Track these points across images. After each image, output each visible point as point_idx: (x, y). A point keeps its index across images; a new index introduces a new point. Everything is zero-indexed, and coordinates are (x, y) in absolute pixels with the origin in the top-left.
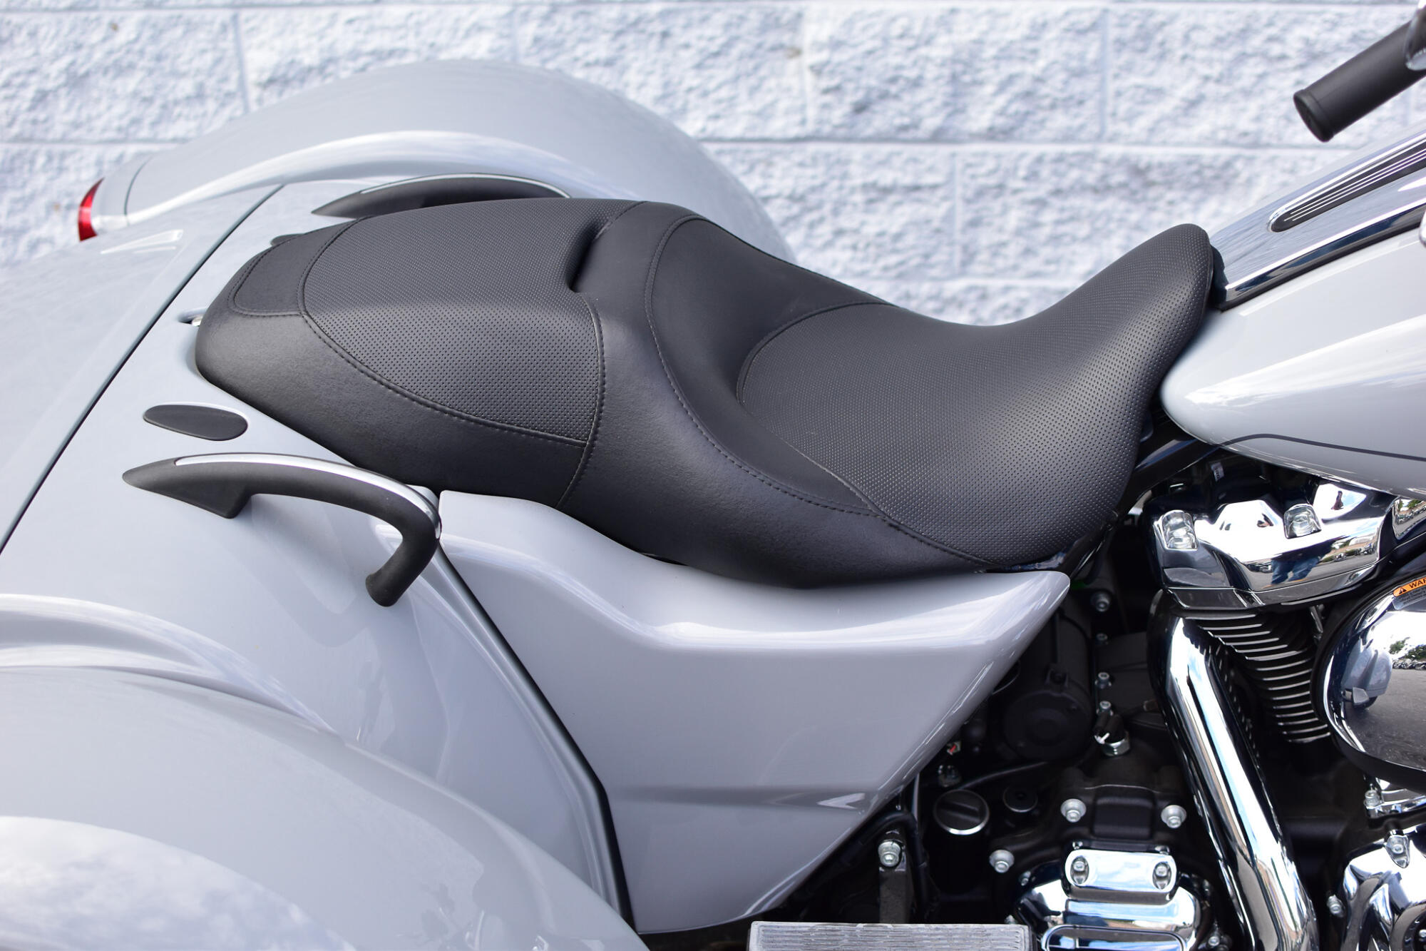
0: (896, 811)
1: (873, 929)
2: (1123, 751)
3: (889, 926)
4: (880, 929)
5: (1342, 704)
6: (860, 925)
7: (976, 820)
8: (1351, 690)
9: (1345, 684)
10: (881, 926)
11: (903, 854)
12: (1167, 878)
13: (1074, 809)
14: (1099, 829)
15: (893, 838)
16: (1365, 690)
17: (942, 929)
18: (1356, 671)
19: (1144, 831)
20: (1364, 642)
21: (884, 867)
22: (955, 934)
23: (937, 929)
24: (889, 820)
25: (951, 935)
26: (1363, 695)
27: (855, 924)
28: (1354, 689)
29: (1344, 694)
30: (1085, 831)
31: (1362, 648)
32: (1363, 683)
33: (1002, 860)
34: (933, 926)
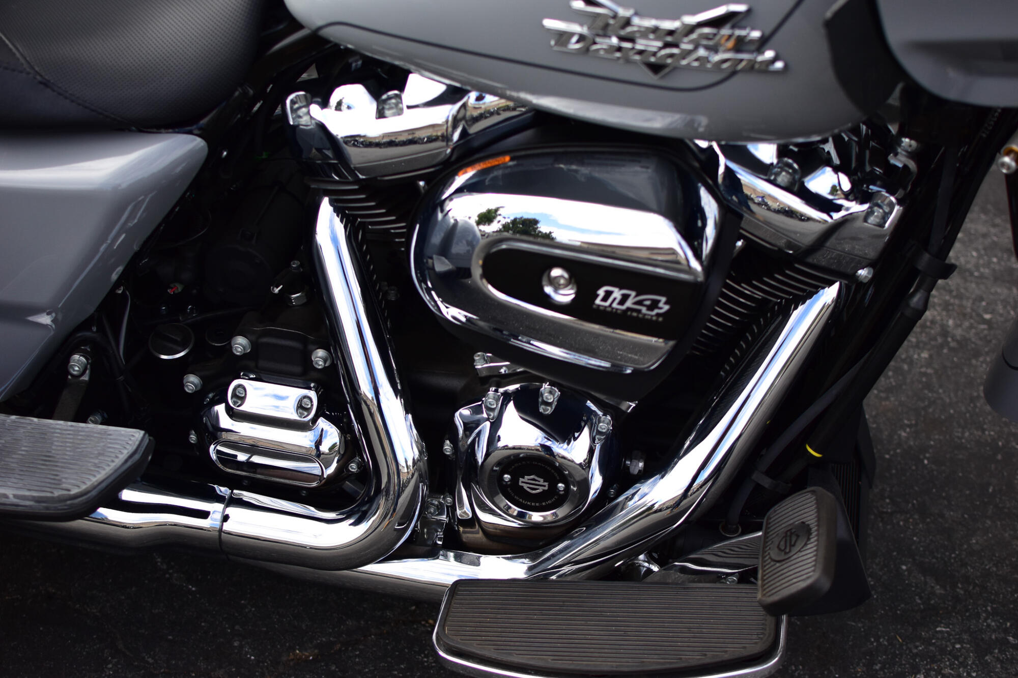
0: (90, 330)
1: (22, 421)
2: (300, 303)
3: (35, 420)
4: (28, 421)
5: (427, 272)
6: (13, 417)
7: (179, 348)
8: (431, 258)
9: (428, 251)
10: (29, 419)
11: (89, 366)
12: (308, 410)
13: (240, 344)
14: (262, 363)
15: (84, 354)
16: (446, 258)
17: (76, 426)
18: (436, 239)
19: (298, 369)
20: (442, 211)
21: (73, 375)
22: (81, 431)
23: (72, 426)
24: (80, 337)
25: (79, 431)
26: (443, 263)
27: (9, 416)
28: (434, 256)
29: (427, 262)
30: (252, 364)
31: (440, 216)
32: (444, 250)
33: (192, 382)
34: (70, 423)
